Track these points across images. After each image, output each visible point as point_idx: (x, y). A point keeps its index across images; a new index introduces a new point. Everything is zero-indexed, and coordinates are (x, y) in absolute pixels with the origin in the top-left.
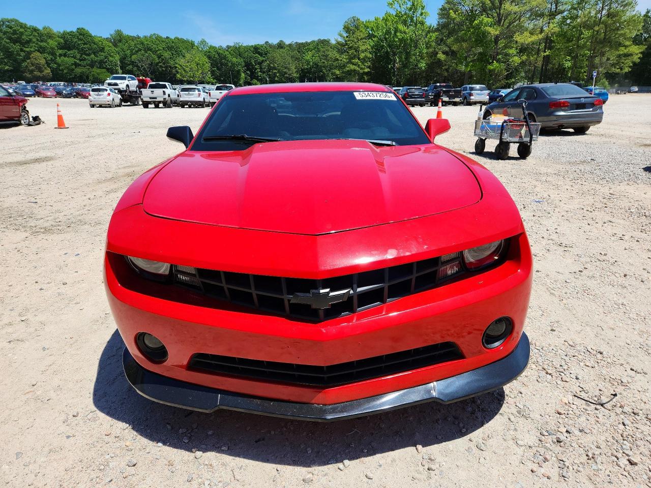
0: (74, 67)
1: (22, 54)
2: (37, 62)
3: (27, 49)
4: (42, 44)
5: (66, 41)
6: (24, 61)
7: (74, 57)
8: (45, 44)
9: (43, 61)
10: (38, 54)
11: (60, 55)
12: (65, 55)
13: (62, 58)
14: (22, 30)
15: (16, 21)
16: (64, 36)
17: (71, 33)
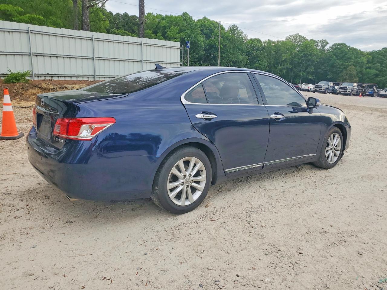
0: (374, 76)
1: (343, 67)
2: (351, 73)
3: (347, 64)
4: (356, 59)
5: (373, 58)
6: (342, 72)
7: (376, 70)
8: (359, 59)
9: (355, 73)
10: (353, 67)
11: (367, 68)
12: (370, 68)
13: (368, 70)
14: (347, 50)
15: (345, 44)
16: (372, 54)
17: (378, 52)
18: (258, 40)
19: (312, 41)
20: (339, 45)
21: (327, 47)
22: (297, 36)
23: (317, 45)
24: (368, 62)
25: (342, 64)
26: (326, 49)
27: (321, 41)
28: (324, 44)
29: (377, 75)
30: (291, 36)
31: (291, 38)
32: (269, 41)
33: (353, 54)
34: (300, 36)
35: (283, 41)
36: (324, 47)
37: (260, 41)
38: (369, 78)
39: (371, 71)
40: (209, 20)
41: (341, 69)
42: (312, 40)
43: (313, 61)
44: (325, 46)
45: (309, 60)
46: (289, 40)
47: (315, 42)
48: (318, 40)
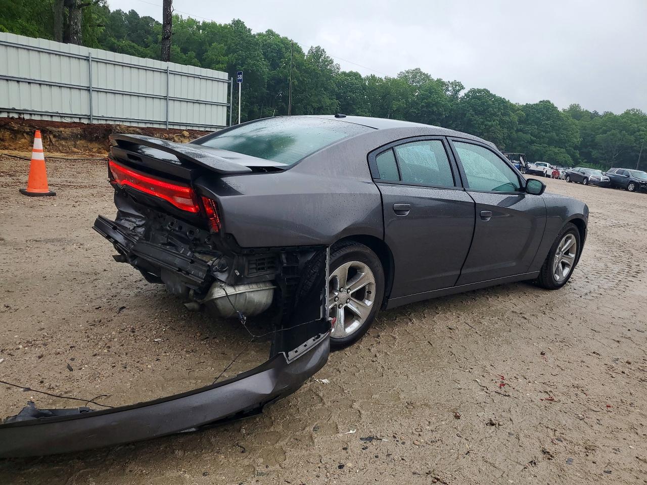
18: (356, 75)
19: (440, 83)
20: (479, 91)
21: (462, 94)
22: (417, 73)
23: (447, 90)
24: (521, 121)
25: (483, 123)
26: (460, 97)
27: (452, 83)
28: (457, 88)
29: (532, 142)
30: (408, 72)
31: (407, 74)
32: (373, 77)
33: (499, 109)
34: (421, 73)
35: (394, 79)
36: (456, 93)
37: (360, 76)
38: (520, 145)
39: (524, 135)
40: (278, 36)
41: (481, 131)
42: (439, 81)
43: (440, 114)
44: (459, 91)
45: (433, 113)
46: (404, 77)
47: (443, 84)
48: (449, 82)
